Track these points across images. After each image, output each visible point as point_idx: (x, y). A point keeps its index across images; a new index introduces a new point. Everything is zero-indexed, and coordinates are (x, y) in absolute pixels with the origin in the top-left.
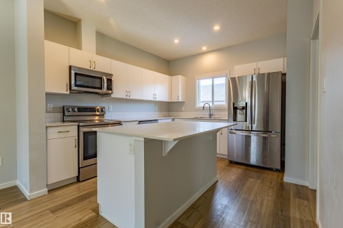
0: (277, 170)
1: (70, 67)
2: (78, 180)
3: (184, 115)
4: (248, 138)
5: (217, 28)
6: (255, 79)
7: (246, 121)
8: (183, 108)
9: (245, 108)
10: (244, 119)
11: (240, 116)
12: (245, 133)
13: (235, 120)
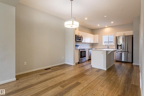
0: (131, 63)
1: (76, 35)
2: (79, 63)
3: (98, 47)
4: (121, 54)
5: (112, 22)
6: (124, 37)
7: (121, 49)
8: (98, 45)
9: (121, 45)
10: (121, 48)
11: (119, 48)
12: (120, 52)
13: (118, 48)
